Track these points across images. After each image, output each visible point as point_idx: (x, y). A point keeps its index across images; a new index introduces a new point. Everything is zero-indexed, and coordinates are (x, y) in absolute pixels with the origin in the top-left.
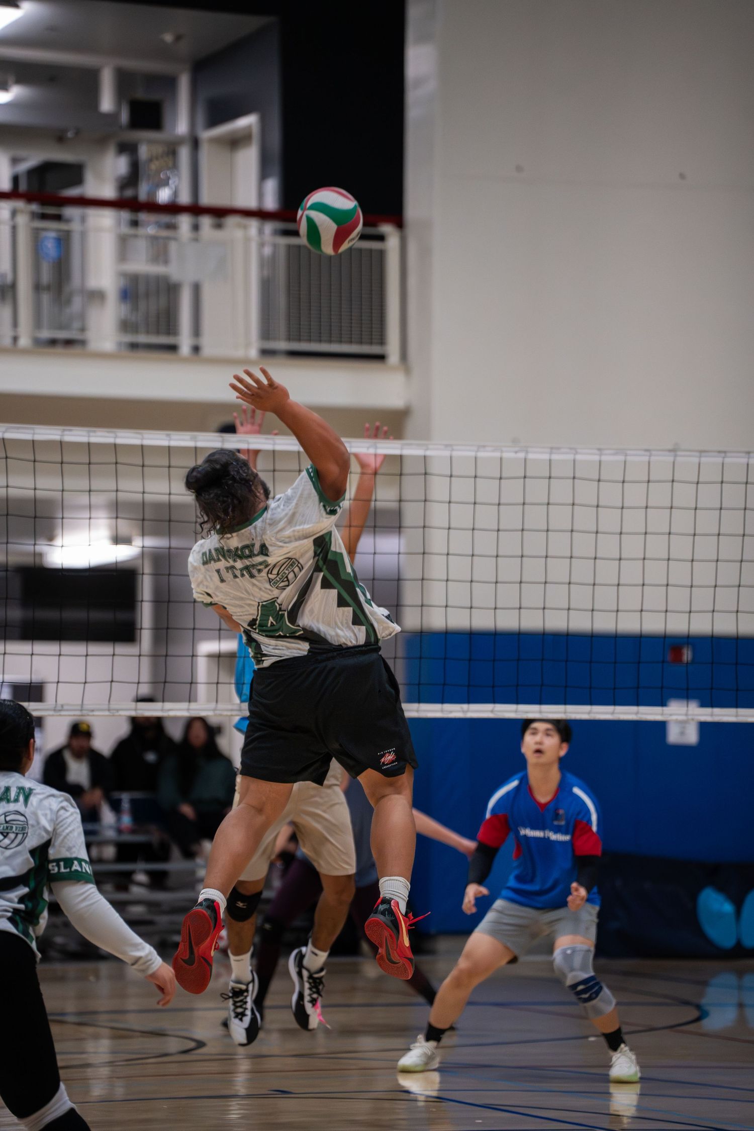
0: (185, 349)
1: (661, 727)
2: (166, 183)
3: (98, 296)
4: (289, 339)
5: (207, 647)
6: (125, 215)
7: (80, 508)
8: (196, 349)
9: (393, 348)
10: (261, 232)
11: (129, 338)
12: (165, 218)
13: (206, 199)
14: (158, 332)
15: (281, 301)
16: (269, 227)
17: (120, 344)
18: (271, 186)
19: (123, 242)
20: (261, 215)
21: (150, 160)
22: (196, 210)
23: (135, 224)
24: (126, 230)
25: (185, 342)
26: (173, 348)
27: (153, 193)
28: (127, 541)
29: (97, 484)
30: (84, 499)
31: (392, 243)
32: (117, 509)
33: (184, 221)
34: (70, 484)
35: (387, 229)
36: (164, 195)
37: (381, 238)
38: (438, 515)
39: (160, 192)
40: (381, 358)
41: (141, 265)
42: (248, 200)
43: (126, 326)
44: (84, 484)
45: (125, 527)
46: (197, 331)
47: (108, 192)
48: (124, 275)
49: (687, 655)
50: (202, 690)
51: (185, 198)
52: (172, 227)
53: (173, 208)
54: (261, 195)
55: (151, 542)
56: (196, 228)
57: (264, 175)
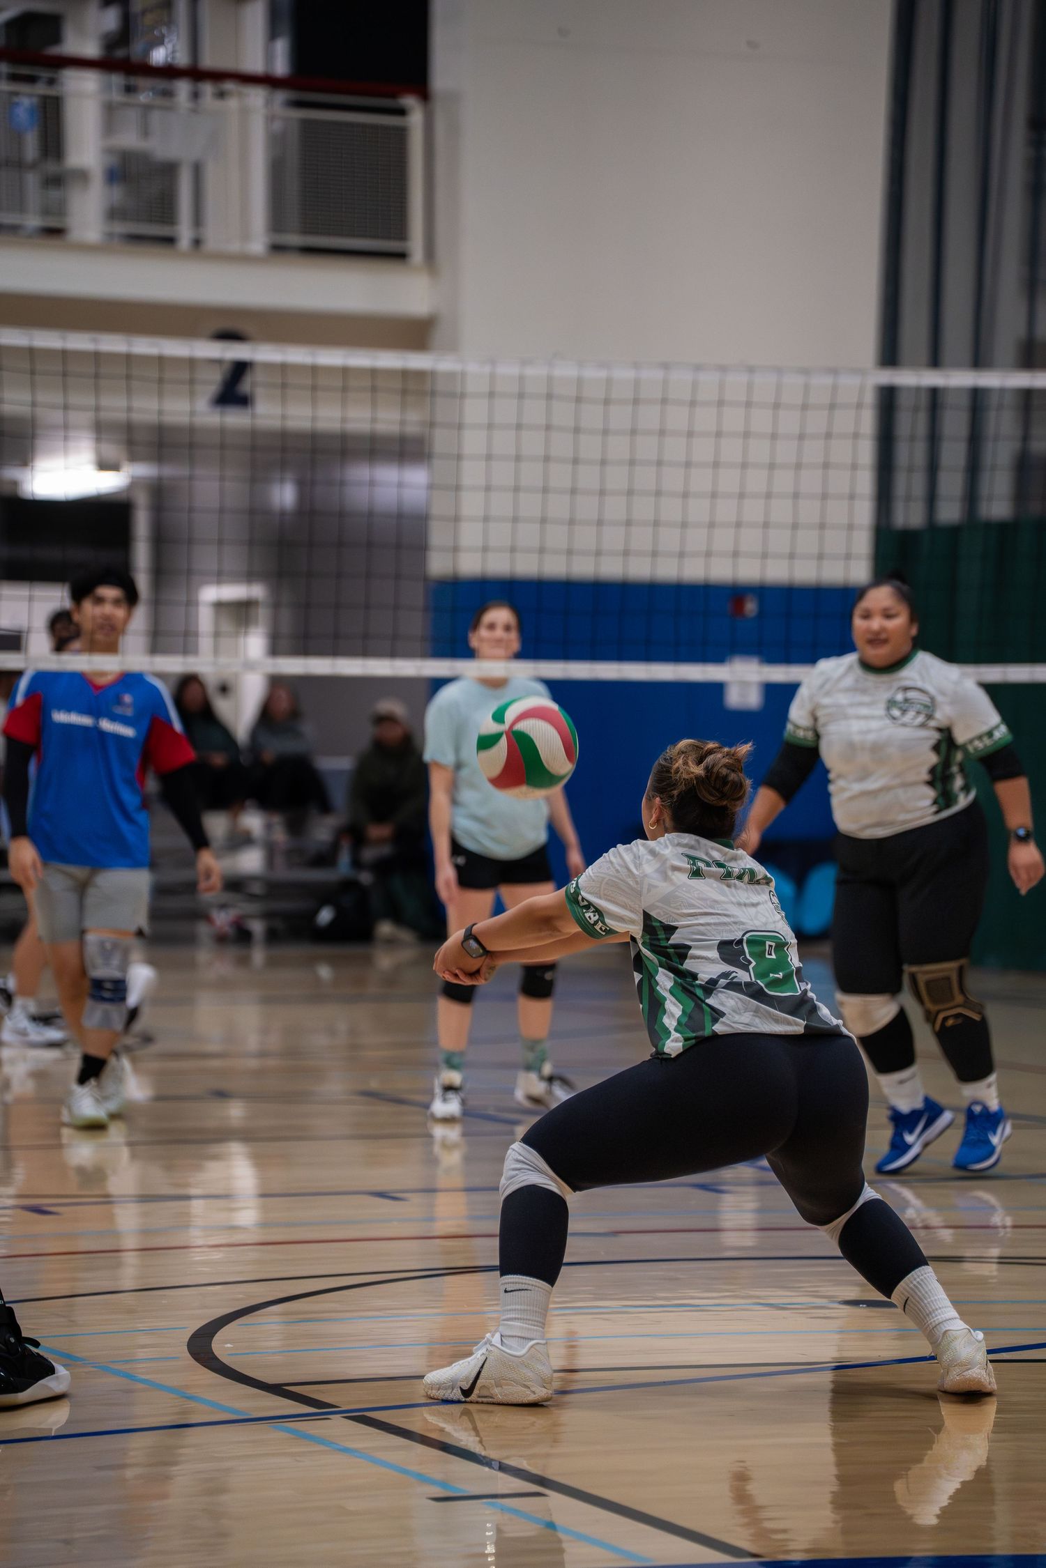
0: (185, 241)
1: (717, 689)
2: (160, 42)
3: (82, 176)
4: (305, 231)
5: (210, 594)
6: (117, 79)
7: (54, 427)
8: (197, 243)
9: (416, 244)
10: (268, 103)
11: (121, 228)
12: (161, 84)
13: (209, 61)
14: (150, 220)
15: (293, 186)
16: (281, 96)
17: (110, 235)
18: (282, 47)
19: (110, 110)
20: (267, 81)
21: (144, 12)
22: (196, 74)
23: (129, 89)
24: (117, 97)
25: (185, 232)
26: (170, 241)
27: (147, 52)
28: (114, 467)
29: (75, 399)
30: (57, 416)
31: (416, 119)
32: (101, 429)
33: (183, 88)
34: (41, 397)
35: (410, 101)
36: (159, 56)
37: (402, 112)
38: (473, 442)
39: (154, 54)
40: (401, 256)
41: (129, 139)
42: (254, 63)
43: (113, 214)
44: (58, 399)
45: (112, 451)
46: (198, 220)
47: (91, 49)
48: (109, 151)
49: (751, 607)
50: (205, 643)
51: (182, 60)
52: (168, 94)
53: (169, 72)
54: (269, 56)
55: (143, 470)
56: (196, 95)
57: (273, 35)
